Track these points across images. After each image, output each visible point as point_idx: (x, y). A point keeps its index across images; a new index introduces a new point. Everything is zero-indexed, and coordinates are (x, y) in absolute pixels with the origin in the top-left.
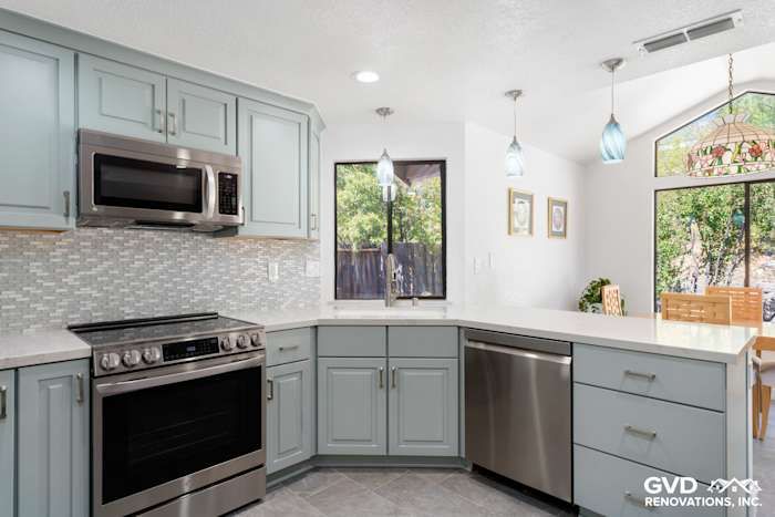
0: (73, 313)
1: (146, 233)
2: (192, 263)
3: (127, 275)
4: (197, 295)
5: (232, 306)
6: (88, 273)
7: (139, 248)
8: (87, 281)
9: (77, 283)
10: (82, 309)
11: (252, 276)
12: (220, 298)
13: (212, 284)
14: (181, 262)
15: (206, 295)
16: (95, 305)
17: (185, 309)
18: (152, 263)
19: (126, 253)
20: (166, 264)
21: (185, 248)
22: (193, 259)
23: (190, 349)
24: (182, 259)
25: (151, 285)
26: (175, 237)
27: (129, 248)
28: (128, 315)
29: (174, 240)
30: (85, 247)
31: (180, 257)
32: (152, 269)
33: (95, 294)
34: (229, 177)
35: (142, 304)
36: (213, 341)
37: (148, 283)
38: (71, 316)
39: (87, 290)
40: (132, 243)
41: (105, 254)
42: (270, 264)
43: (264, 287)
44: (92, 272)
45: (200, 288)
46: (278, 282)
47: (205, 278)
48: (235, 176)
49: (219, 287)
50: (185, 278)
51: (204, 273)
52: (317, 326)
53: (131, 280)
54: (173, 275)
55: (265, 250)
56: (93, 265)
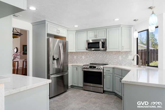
2: (105, 56)
5: (112, 63)
7: (98, 54)
8: (93, 58)
11: (115, 58)
12: (110, 62)
13: (108, 59)
20: (101, 56)
21: (104, 53)
23: (92, 67)
25: (100, 59)
33: (93, 60)
35: (99, 62)
36: (95, 67)
38: (91, 62)
41: (94, 54)
42: (119, 56)
43: (118, 61)
44: (93, 57)
45: (107, 60)
46: (121, 60)
47: (107, 58)
48: (104, 42)
49: (110, 60)
50: (104, 58)
51: (107, 57)
52: (114, 68)
53: (97, 58)
54: (102, 58)
55: (118, 53)
56: (93, 56)
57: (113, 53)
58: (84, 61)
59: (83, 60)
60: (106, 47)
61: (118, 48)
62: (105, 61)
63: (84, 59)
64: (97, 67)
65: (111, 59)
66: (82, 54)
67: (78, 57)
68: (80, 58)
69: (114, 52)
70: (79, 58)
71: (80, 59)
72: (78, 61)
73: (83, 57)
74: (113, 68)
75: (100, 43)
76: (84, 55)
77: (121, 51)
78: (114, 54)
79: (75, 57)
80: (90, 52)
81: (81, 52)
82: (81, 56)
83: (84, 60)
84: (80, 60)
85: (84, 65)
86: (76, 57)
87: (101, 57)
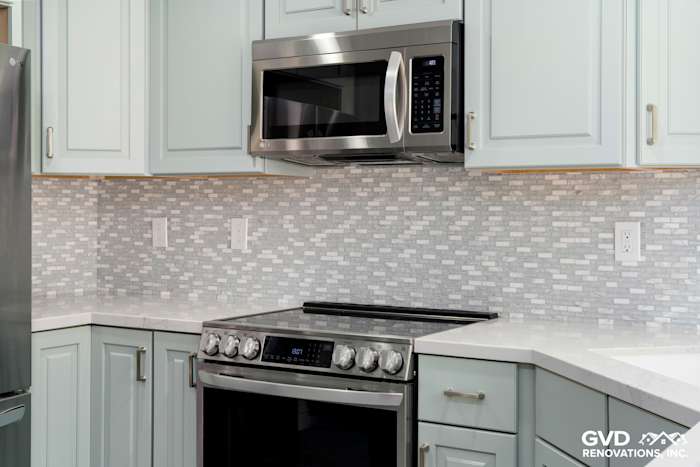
0: (320, 285)
1: (400, 170)
2: (465, 221)
3: (376, 236)
4: (474, 278)
5: (537, 307)
6: (335, 231)
7: (393, 196)
8: (335, 242)
9: (324, 244)
10: (329, 281)
11: (577, 251)
12: (513, 288)
13: (498, 261)
14: (448, 218)
15: (488, 279)
16: (341, 277)
17: (454, 301)
18: (408, 218)
19: (376, 203)
21: (454, 194)
22: (466, 213)
23: (296, 351)
24: (451, 213)
25: (407, 254)
26: (440, 174)
27: (377, 195)
28: (378, 297)
29: (438, 179)
30: (332, 195)
31: (448, 209)
32: (408, 228)
33: (342, 263)
34: (432, 63)
35: (395, 284)
36: (328, 347)
37: (402, 251)
38: (318, 290)
39: (332, 256)
40: (384, 186)
41: (352, 204)
42: (619, 226)
43: (608, 276)
44: (339, 230)
45: (479, 266)
46: (641, 266)
47: (486, 248)
48: (440, 60)
49: (511, 267)
50: (455, 246)
51: (484, 238)
52: (533, 366)
53: (381, 244)
54: (436, 240)
55: (607, 193)
56: (340, 221)
57: (551, 188)
58: (243, 281)
59: (238, 266)
60: (459, 117)
61: (591, 129)
62: (467, 277)
63: (246, 250)
64: (342, 355)
65: (528, 258)
66: (229, 199)
67: (186, 232)
68: (211, 240)
69: (555, 179)
70: (196, 237)
71: (208, 252)
72: (186, 276)
73: (241, 232)
74: (526, 373)
75: (391, 74)
76: (245, 206)
77: (630, 164)
78: (556, 196)
79: (160, 232)
80: (312, 172)
81: (217, 183)
82: (215, 223)
83: (251, 265)
84: (209, 260)
85: (210, 319)
86: (172, 236)
87: (424, 234)
